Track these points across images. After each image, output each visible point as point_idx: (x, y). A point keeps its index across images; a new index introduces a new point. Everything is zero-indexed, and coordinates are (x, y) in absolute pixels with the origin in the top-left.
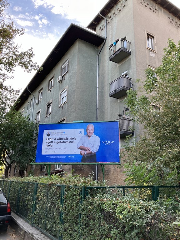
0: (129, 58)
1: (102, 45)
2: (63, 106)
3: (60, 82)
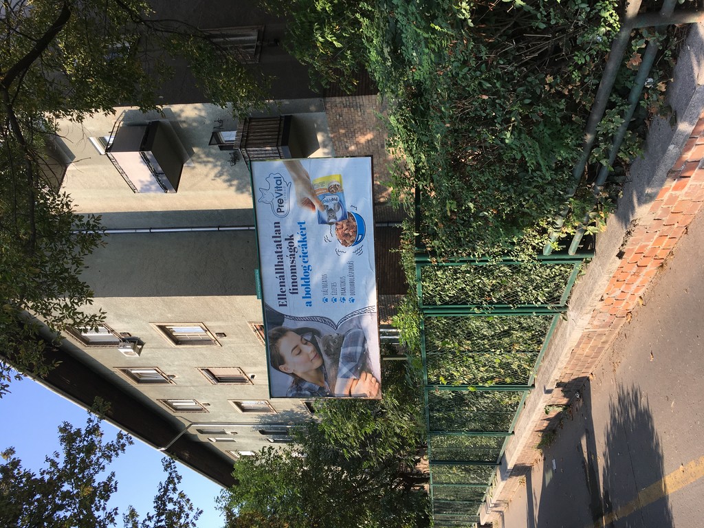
2: (215, 336)
3: (140, 350)
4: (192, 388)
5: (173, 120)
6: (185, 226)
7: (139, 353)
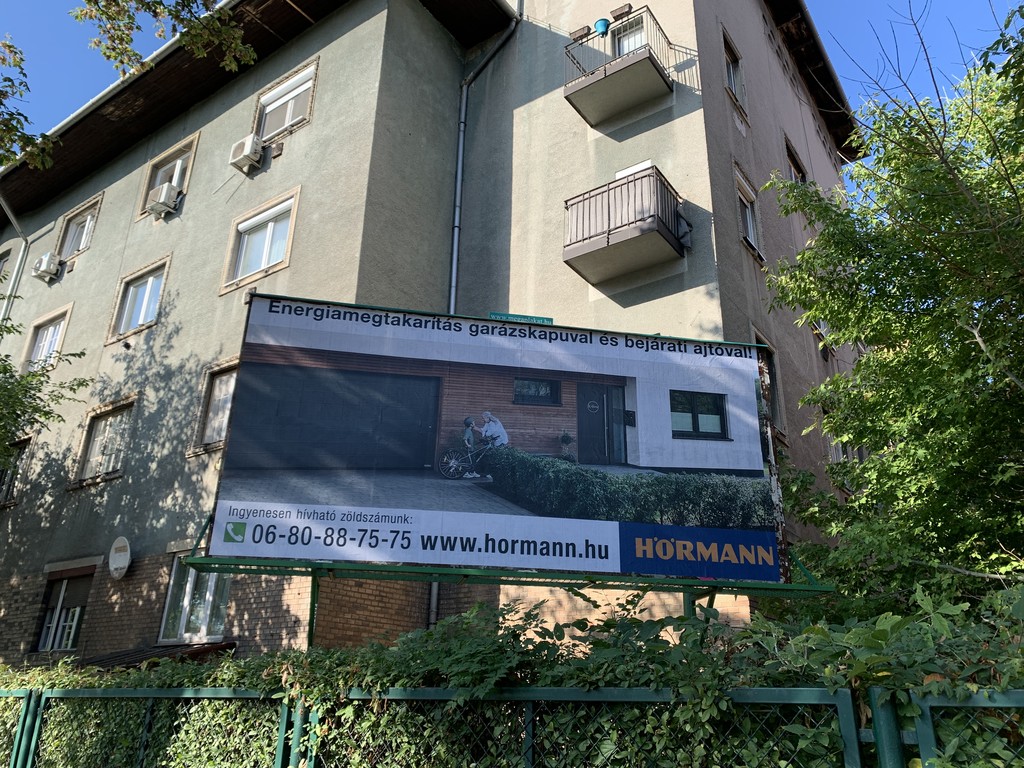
0: (664, 107)
1: (491, 47)
2: (253, 285)
3: (241, 169)
4: (121, 246)
5: (686, 277)
6: (460, 280)
7: (235, 165)
